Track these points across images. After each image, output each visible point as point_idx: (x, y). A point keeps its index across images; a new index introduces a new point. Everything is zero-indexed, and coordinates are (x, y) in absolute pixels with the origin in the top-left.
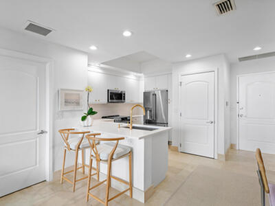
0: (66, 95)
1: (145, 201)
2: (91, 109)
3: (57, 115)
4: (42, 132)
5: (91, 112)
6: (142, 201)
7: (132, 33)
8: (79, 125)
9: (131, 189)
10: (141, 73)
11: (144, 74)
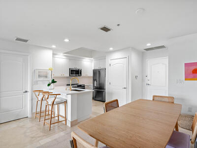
0: (39, 72)
1: (71, 126)
2: (53, 80)
3: (34, 83)
4: (26, 92)
5: (53, 82)
6: (70, 126)
7: (70, 40)
8: (46, 89)
9: (66, 120)
10: (92, 57)
11: (94, 58)
